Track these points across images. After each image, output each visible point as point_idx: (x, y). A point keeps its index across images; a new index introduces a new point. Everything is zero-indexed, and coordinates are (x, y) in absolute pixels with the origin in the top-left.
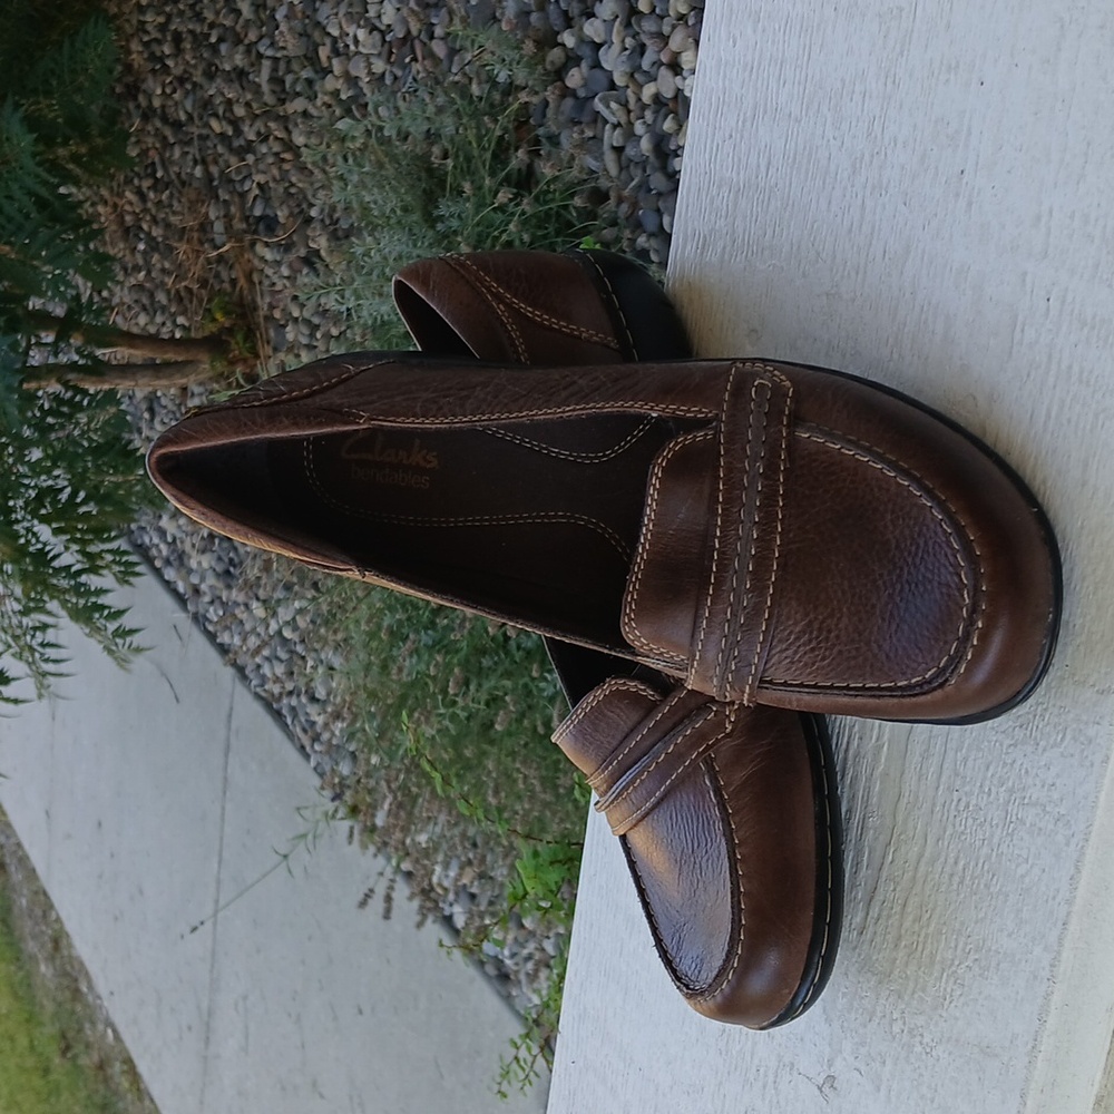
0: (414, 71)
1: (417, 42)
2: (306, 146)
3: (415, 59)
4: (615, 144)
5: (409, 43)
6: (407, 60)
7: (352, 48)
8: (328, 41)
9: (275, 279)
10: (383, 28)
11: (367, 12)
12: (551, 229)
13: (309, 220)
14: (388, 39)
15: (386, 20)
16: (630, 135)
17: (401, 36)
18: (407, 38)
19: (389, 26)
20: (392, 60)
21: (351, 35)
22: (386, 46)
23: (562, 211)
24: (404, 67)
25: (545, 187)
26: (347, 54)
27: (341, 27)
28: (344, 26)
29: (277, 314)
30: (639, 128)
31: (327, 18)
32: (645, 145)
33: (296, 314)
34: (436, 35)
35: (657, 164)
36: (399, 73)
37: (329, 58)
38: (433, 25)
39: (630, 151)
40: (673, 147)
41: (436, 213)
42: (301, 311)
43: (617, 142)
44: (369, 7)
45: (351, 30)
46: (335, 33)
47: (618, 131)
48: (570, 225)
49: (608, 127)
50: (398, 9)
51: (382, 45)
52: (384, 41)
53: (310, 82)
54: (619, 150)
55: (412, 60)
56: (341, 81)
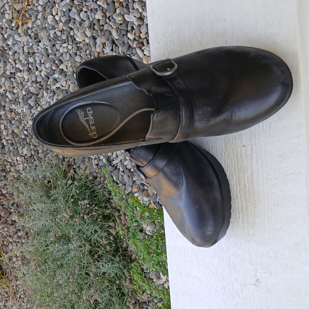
0: (35, 163)
1: (35, 156)
2: (7, 193)
3: (35, 160)
4: (96, 164)
5: (32, 157)
6: (33, 161)
7: (16, 163)
8: (9, 163)
9: (3, 233)
10: (24, 155)
11: (19, 152)
12: (84, 189)
13: (11, 213)
14: (26, 158)
15: (24, 153)
16: (99, 160)
17: (30, 156)
18: (32, 156)
19: (26, 154)
20: (28, 163)
21: (15, 160)
22: (26, 160)
23: (86, 184)
24: (32, 163)
25: (80, 178)
26: (15, 165)
27: (12, 159)
28: (13, 158)
29: (5, 243)
30: (101, 157)
31: (8, 158)
32: (104, 161)
33: (11, 240)
34: (39, 153)
35: (109, 164)
36: (31, 165)
37: (10, 168)
38: (38, 150)
39: (100, 164)
40: (112, 159)
41: (50, 195)
42: (13, 239)
43: (96, 163)
44: (19, 151)
45: (15, 159)
46: (10, 161)
47: (96, 160)
48: (88, 187)
49: (93, 160)
50: (27, 150)
51: (25, 160)
52: (25, 158)
53: (5, 176)
54: (97, 165)
55: (34, 161)
56: (14, 173)
